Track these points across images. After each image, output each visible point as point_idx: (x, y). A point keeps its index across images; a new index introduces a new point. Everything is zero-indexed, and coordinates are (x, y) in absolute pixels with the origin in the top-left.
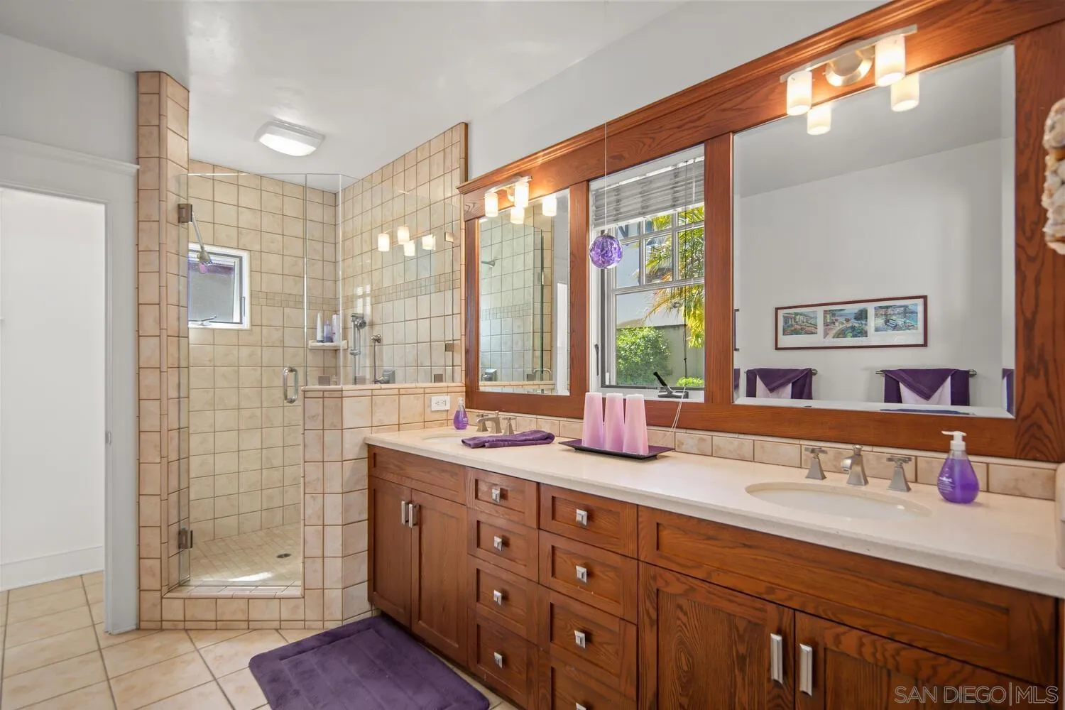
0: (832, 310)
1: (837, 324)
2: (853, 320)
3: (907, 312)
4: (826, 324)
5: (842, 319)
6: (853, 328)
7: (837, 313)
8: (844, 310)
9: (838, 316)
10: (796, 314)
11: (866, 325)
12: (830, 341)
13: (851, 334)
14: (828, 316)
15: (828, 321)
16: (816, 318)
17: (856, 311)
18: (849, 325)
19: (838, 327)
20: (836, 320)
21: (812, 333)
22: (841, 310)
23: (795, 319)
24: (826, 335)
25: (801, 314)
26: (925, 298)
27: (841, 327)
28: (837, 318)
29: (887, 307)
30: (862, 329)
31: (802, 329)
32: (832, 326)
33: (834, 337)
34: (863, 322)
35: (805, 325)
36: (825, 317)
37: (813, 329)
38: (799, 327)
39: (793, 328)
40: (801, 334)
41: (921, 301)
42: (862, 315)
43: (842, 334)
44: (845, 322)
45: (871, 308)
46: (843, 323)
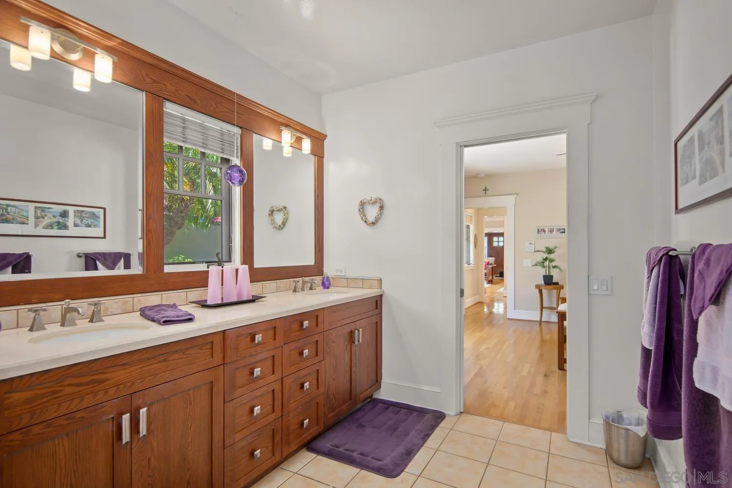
0: (42, 207)
1: (46, 218)
2: (58, 217)
3: (94, 216)
4: (37, 217)
5: (50, 215)
6: (59, 223)
7: (47, 210)
8: (51, 208)
9: (46, 212)
10: (8, 206)
11: (68, 221)
12: (40, 231)
13: (57, 227)
14: (39, 212)
15: (39, 215)
16: (27, 211)
17: (61, 211)
18: (56, 220)
19: (47, 221)
20: (46, 215)
21: (23, 223)
22: (49, 208)
23: (6, 209)
24: (36, 226)
25: (13, 206)
26: (105, 209)
27: (49, 220)
28: (45, 213)
29: (82, 211)
30: (65, 224)
31: (13, 219)
32: (41, 219)
33: (43, 228)
34: (66, 219)
35: (17, 216)
36: (36, 212)
37: (25, 221)
38: (11, 217)
39: (4, 218)
40: (13, 223)
41: (102, 211)
42: (64, 214)
43: (50, 226)
44: (52, 217)
45: (71, 210)
46: (50, 218)
